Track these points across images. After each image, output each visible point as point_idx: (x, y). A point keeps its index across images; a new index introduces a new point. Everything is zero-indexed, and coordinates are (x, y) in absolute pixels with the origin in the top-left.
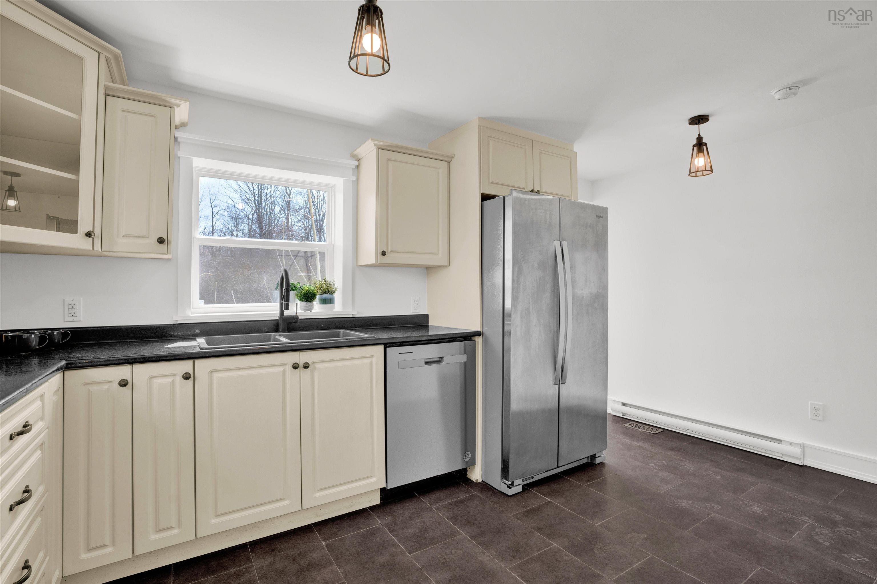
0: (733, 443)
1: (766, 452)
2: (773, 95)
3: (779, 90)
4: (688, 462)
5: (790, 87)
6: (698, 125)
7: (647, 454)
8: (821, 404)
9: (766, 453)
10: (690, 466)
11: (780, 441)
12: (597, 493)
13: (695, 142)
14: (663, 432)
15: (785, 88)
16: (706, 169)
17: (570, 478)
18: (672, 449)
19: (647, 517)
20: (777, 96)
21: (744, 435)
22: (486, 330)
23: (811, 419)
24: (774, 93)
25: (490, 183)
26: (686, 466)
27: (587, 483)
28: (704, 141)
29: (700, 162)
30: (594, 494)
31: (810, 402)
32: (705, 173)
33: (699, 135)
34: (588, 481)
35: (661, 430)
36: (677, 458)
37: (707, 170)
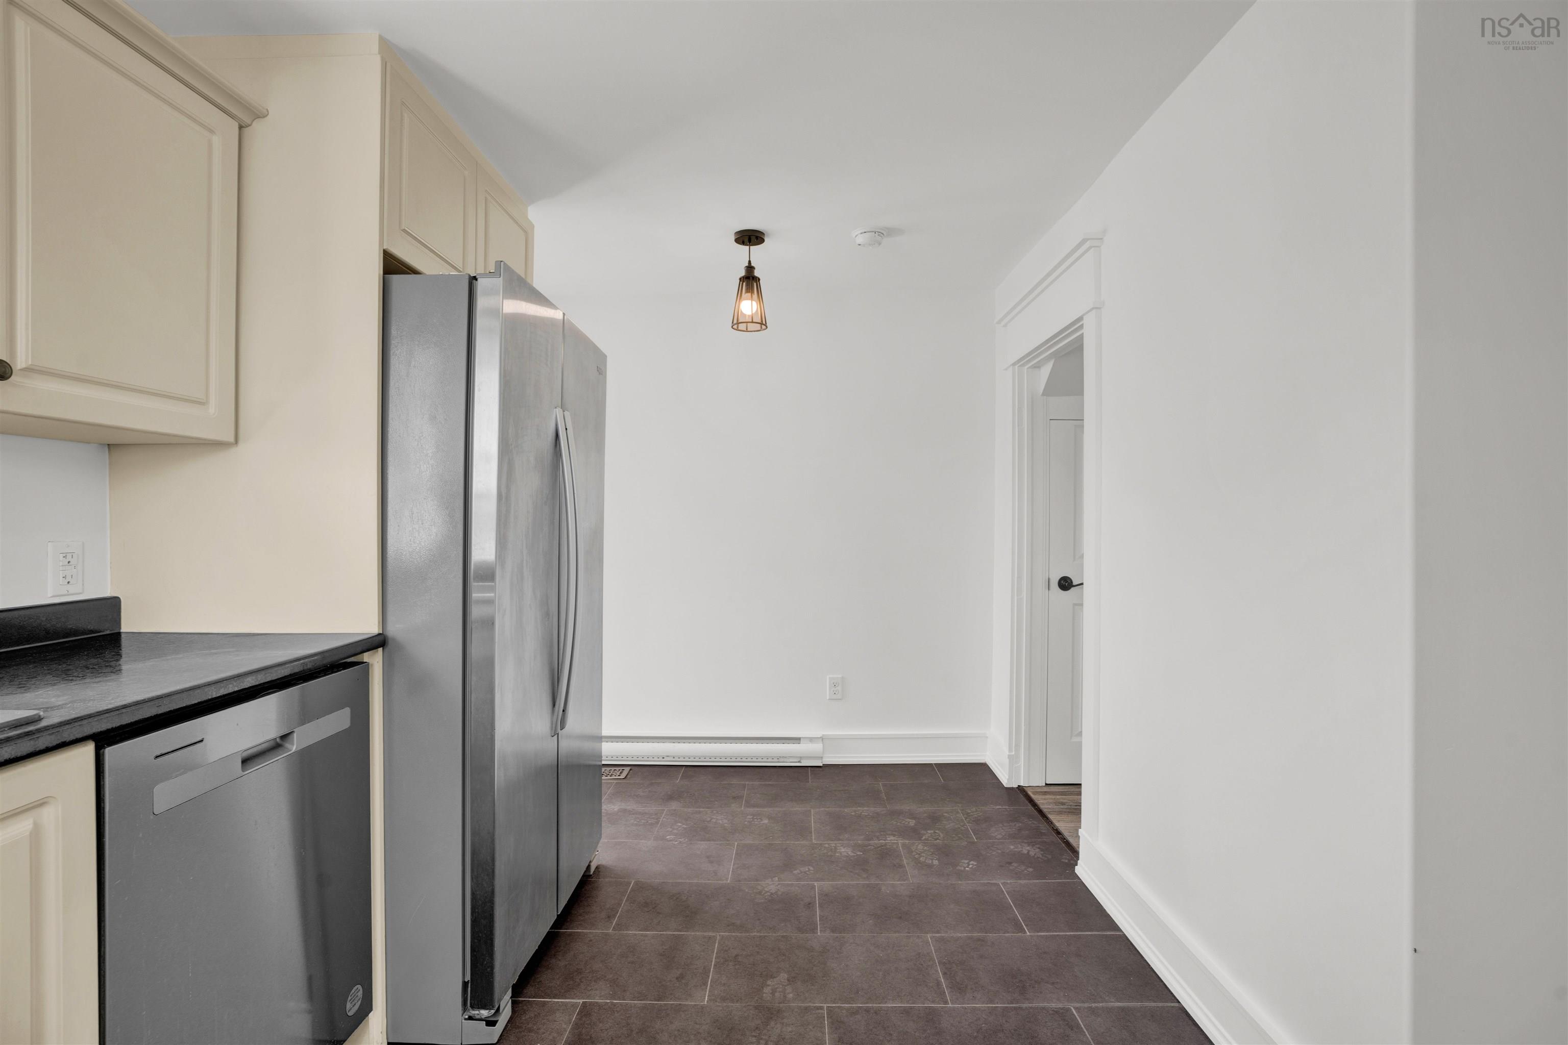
0: (735, 760)
1: (778, 760)
2: (854, 236)
3: (864, 231)
4: (709, 811)
5: (880, 232)
6: (748, 247)
7: (646, 821)
8: (840, 676)
9: (779, 762)
10: (719, 818)
11: (797, 740)
12: (646, 936)
13: (743, 273)
14: (631, 771)
15: (873, 232)
16: (752, 320)
17: (572, 928)
18: (670, 798)
19: (754, 938)
20: (860, 240)
21: (749, 743)
22: (393, 630)
23: (829, 699)
24: (857, 234)
25: (402, 230)
26: (714, 820)
27: (612, 923)
28: (757, 273)
29: (748, 307)
30: (644, 940)
31: (828, 677)
32: (751, 327)
33: (750, 262)
34: (609, 917)
35: (627, 769)
36: (690, 810)
37: (754, 321)
